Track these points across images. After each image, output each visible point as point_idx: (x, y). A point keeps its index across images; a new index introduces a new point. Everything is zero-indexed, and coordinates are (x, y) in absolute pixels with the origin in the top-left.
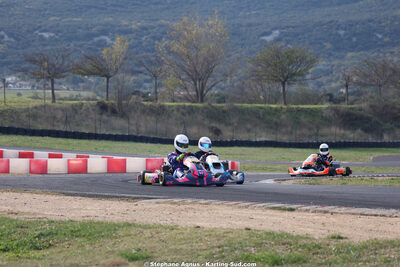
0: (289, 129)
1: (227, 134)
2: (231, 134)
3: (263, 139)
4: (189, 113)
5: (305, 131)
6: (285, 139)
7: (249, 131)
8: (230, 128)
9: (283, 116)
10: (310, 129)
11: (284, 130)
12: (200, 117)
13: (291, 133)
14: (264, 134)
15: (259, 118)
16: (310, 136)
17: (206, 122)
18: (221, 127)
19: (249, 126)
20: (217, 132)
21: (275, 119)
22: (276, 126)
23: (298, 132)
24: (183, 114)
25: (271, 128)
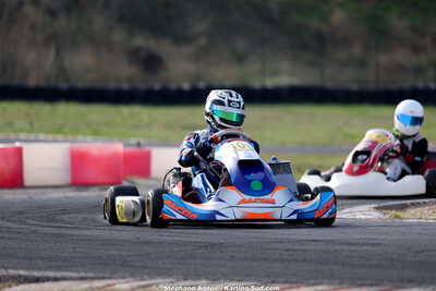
0: (357, 50)
1: (179, 69)
2: (191, 68)
3: (284, 80)
4: (68, 9)
5: (402, 56)
6: (346, 79)
7: (240, 59)
8: (186, 50)
9: (338, 17)
10: (416, 49)
11: (341, 54)
12: (99, 21)
13: (363, 63)
14: (285, 65)
15: (268, 18)
16: (418, 70)
17: (119, 35)
18: (163, 47)
19: (241, 44)
20: (151, 62)
21: (314, 23)
22: (317, 45)
23: (383, 59)
24: (52, 13)
25: (304, 47)
